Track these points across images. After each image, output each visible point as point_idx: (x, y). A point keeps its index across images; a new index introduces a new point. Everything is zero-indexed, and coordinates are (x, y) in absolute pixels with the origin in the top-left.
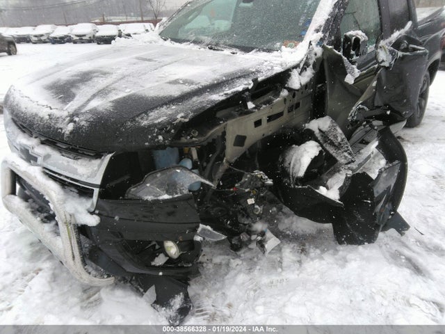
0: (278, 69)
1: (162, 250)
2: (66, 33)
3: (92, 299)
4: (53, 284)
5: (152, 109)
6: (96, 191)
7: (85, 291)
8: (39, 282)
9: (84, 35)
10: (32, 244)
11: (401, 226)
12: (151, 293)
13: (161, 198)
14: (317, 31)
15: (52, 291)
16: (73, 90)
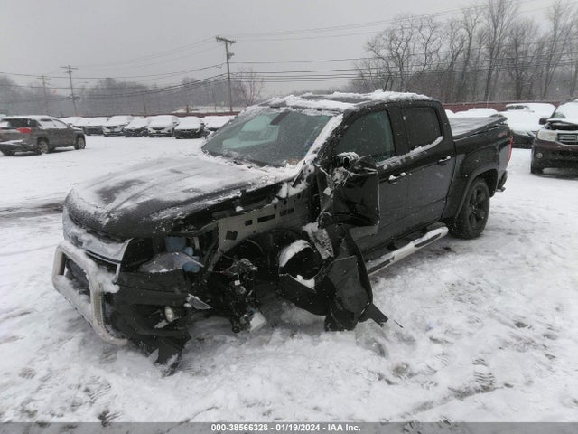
0: (270, 183)
1: (164, 317)
2: (143, 126)
3: (109, 358)
4: (82, 347)
5: (162, 210)
6: (119, 265)
7: (105, 353)
8: (71, 345)
9: (163, 129)
10: (70, 321)
11: (380, 318)
12: (155, 355)
13: (160, 272)
14: (315, 152)
15: (80, 351)
16: (115, 195)
